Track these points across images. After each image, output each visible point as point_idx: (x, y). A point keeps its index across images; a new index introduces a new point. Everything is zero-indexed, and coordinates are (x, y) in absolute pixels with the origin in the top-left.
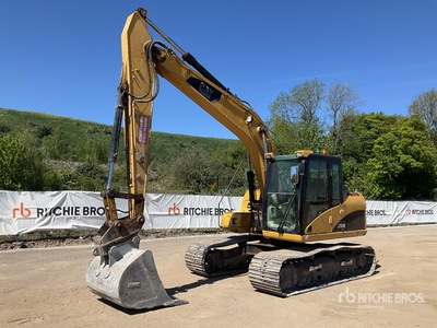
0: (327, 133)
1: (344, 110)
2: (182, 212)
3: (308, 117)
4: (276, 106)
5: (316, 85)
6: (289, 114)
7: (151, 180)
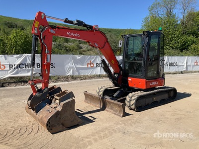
0: (179, 22)
1: (189, 10)
2: (95, 65)
3: (169, 14)
4: (152, 8)
6: (159, 12)
7: (89, 50)
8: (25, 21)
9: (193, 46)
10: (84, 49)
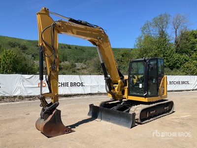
4: (144, 28)
5: (166, 16)
6: (151, 32)
7: (83, 69)
8: (29, 41)
9: (186, 65)
10: (79, 68)
